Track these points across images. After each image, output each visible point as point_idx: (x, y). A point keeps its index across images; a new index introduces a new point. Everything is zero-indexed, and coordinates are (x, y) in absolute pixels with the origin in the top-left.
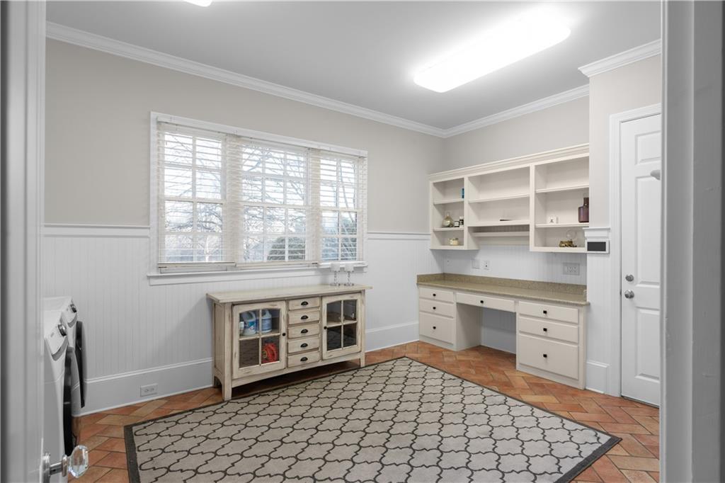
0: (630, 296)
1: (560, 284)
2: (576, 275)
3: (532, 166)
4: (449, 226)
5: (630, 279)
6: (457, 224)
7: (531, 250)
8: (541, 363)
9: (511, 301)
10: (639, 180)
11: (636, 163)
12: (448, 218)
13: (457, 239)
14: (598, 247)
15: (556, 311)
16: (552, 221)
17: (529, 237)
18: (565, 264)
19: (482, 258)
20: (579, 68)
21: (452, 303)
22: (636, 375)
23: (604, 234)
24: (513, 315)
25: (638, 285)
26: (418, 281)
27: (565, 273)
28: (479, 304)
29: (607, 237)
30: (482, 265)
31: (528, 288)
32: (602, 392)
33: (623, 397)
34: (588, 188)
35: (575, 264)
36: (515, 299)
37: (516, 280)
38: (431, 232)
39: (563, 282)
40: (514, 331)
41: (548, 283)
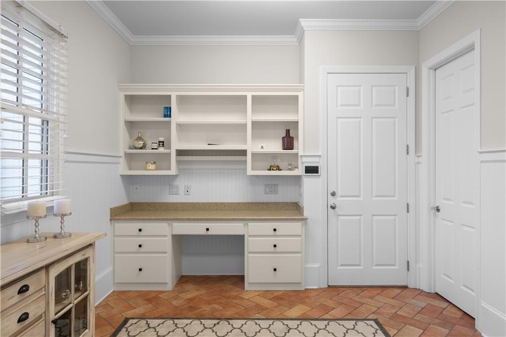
0: (333, 208)
1: (263, 203)
2: (275, 194)
3: (249, 96)
4: (141, 148)
5: (333, 194)
6: (155, 146)
7: (248, 174)
8: (270, 277)
9: (240, 225)
10: (338, 119)
11: (337, 107)
12: (139, 139)
13: (155, 163)
14: (312, 170)
15: (284, 227)
16: (262, 147)
17: (246, 161)
18: (266, 185)
19: (181, 184)
20: (300, 20)
21: (166, 236)
22: (338, 266)
23: (317, 159)
24: (241, 238)
25: (339, 199)
26: (111, 217)
27: (266, 193)
28: (204, 232)
29: (319, 162)
30: (182, 190)
31: (234, 210)
32: (316, 287)
33: (329, 286)
34: (298, 122)
35: (275, 185)
36: (243, 222)
37: (222, 203)
38: (122, 154)
39: (265, 201)
40: (242, 254)
41: (252, 203)
